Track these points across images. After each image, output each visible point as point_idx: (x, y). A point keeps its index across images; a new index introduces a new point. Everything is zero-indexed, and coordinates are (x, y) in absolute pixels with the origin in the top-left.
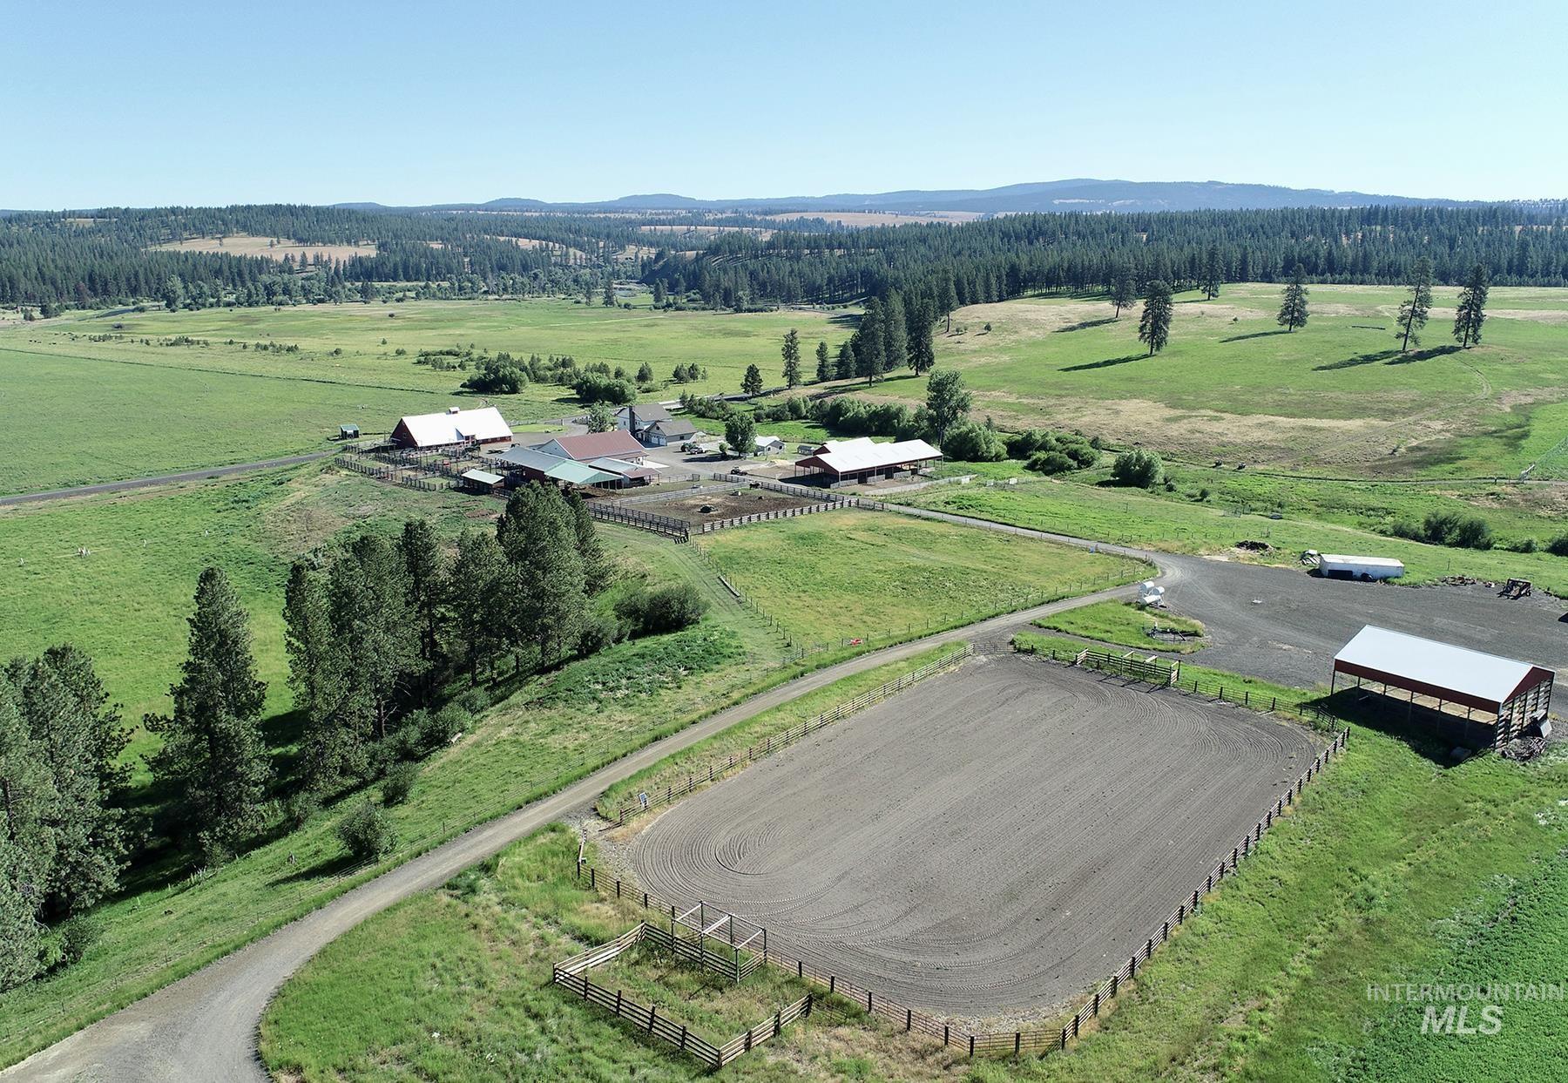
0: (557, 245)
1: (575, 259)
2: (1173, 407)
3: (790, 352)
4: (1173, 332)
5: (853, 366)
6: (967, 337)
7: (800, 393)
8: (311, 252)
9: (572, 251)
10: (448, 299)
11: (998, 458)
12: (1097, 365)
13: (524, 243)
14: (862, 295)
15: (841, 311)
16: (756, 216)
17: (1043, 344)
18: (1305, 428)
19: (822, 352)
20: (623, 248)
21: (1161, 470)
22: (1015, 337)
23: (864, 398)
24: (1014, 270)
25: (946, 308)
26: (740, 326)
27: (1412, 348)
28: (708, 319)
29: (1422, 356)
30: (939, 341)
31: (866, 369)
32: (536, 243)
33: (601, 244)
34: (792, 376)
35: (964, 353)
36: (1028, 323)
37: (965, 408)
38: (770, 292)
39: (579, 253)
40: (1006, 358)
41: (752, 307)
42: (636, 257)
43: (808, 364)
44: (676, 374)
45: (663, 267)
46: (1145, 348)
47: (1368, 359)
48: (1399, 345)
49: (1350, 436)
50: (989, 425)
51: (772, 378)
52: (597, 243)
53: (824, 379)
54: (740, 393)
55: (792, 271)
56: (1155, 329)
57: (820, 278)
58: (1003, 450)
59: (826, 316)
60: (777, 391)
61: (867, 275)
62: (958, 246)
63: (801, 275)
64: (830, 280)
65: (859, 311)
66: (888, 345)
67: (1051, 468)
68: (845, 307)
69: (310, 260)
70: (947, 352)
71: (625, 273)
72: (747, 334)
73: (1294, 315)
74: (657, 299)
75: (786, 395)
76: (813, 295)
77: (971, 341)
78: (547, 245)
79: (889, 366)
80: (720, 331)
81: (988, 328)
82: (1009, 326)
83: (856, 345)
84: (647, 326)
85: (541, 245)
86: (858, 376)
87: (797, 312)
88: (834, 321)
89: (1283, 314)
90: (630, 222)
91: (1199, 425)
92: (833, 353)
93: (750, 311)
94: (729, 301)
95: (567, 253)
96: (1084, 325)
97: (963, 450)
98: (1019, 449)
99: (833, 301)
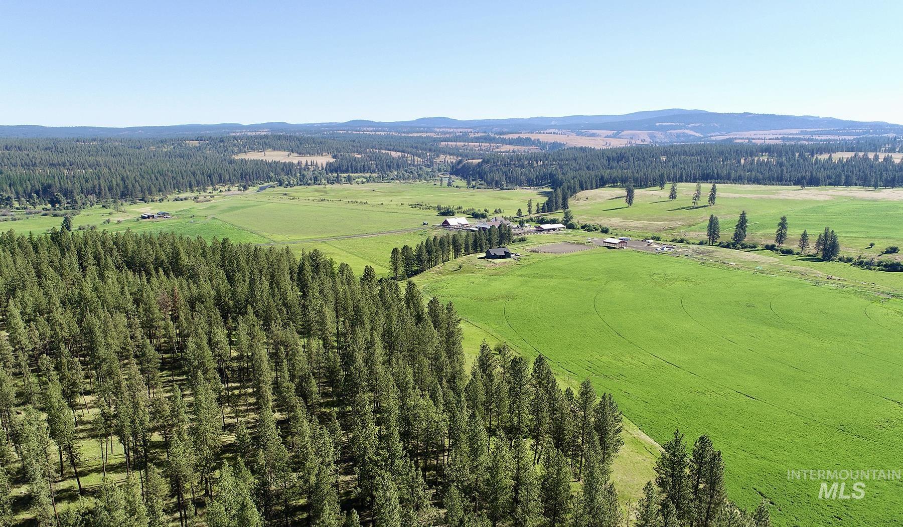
0: (409, 155)
1: (418, 162)
2: (624, 219)
3: (530, 205)
4: (635, 201)
5: (546, 209)
6: (581, 201)
7: (532, 216)
8: (304, 160)
9: (416, 158)
10: (380, 182)
11: (578, 229)
12: (613, 209)
13: (393, 153)
14: (549, 183)
15: (541, 190)
16: (496, 136)
17: (602, 203)
18: (650, 224)
19: (538, 205)
20: (438, 156)
21: (610, 231)
22: (595, 201)
23: (550, 217)
24: (602, 178)
25: (575, 192)
26: (505, 196)
27: (696, 206)
28: (490, 192)
29: (697, 208)
30: (571, 202)
31: (550, 210)
32: (399, 154)
33: (428, 154)
34: (530, 212)
35: (578, 206)
36: (600, 197)
37: (572, 218)
38: (514, 182)
39: (419, 159)
40: (590, 207)
41: (507, 188)
42: (445, 160)
43: (534, 208)
44: (495, 211)
45: (462, 168)
46: (628, 205)
47: (683, 208)
48: (693, 205)
49: (657, 225)
50: (578, 222)
51: (525, 212)
52: (426, 154)
53: (538, 213)
54: (516, 216)
55: (522, 173)
56: (630, 199)
57: (533, 176)
58: (580, 228)
59: (535, 192)
60: (526, 216)
61: (551, 176)
62: (589, 163)
63: (525, 175)
64: (537, 177)
65: (549, 190)
66: (556, 203)
67: (589, 230)
68: (543, 188)
69: (309, 163)
70: (574, 206)
71: (443, 169)
72: (509, 199)
73: (673, 196)
74: (469, 183)
75: (529, 216)
76: (530, 183)
77: (581, 202)
78: (405, 155)
79: (556, 209)
80: (499, 198)
81: (587, 198)
82: (594, 198)
83: (547, 203)
84: (471, 195)
85: (402, 155)
86: (548, 212)
87: (526, 190)
88: (539, 194)
89: (670, 196)
90: (435, 140)
91: (626, 223)
92: (541, 205)
93: (506, 189)
94: (498, 185)
95: (414, 159)
96: (616, 198)
97: (571, 227)
98: (583, 227)
99: (538, 185)
